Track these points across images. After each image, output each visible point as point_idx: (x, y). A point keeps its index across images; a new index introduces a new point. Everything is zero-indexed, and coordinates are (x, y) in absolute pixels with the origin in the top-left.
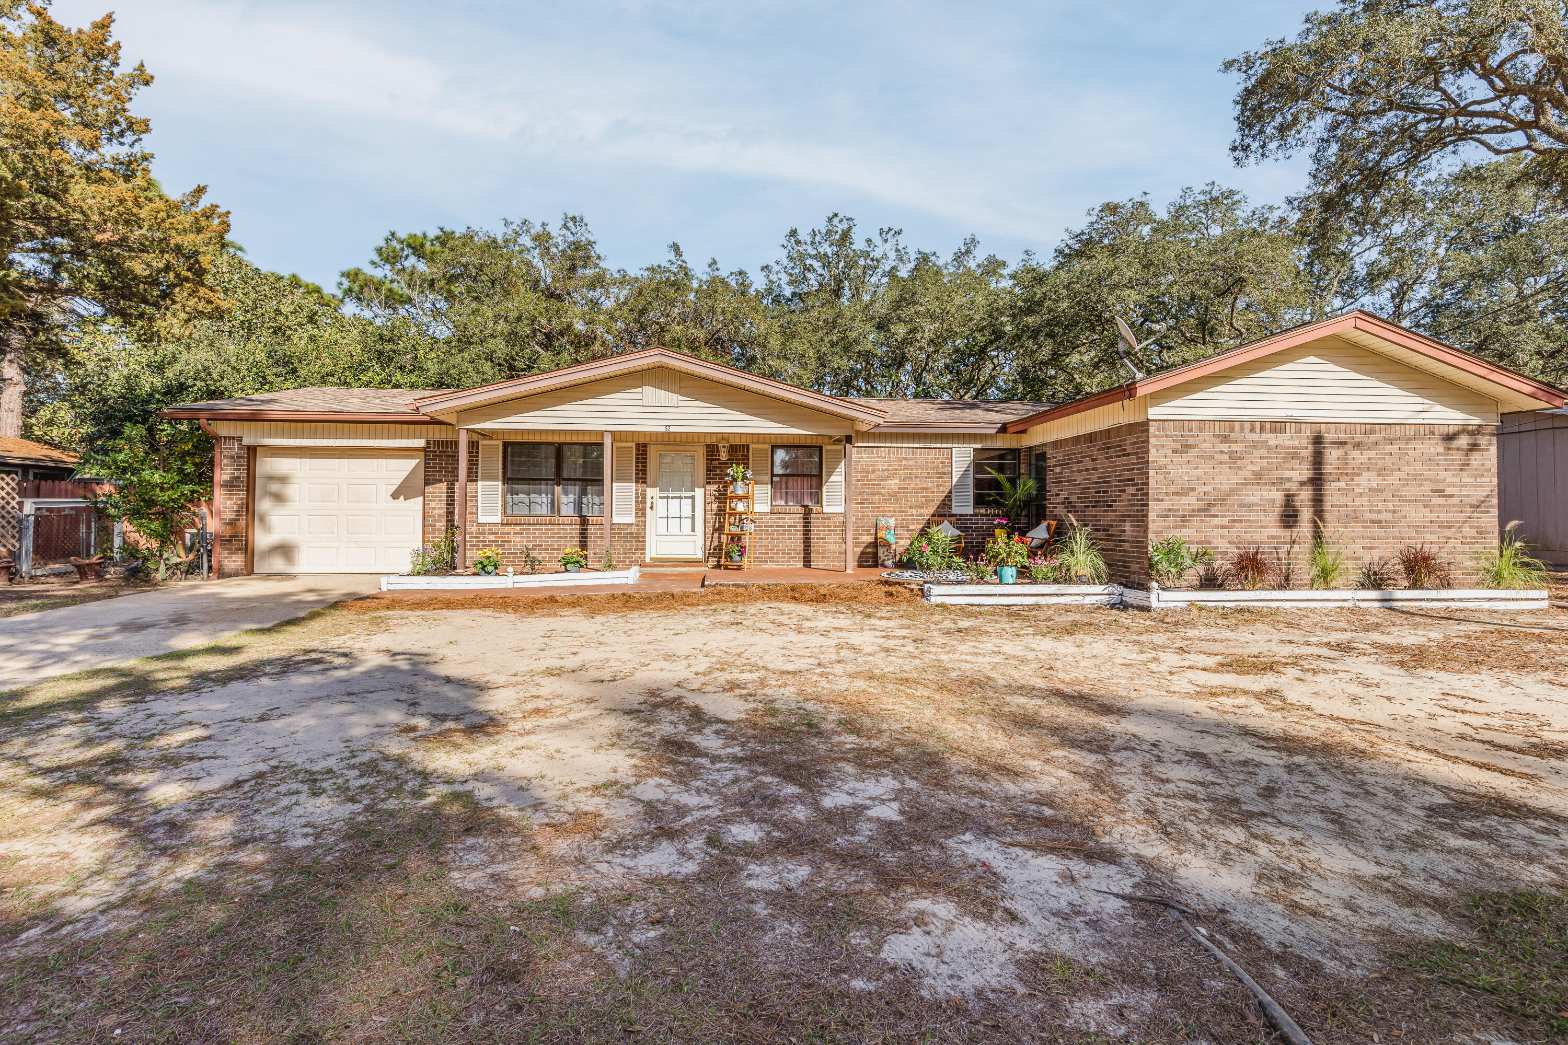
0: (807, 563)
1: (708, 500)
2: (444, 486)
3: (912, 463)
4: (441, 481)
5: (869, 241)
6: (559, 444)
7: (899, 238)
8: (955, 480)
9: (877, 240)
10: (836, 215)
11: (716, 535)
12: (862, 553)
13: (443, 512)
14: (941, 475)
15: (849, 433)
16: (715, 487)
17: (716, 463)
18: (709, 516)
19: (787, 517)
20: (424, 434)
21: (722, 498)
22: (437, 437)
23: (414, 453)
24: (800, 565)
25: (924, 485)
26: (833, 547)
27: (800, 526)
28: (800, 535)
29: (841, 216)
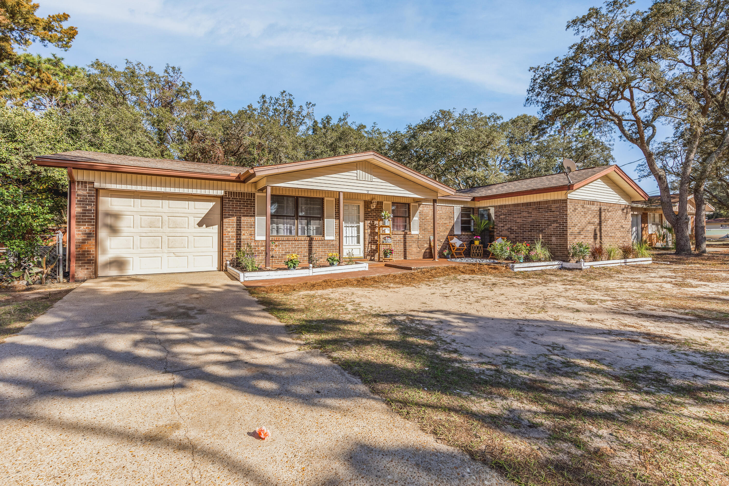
0: (405, 258)
1: (366, 228)
2: (235, 218)
3: (441, 212)
4: (233, 216)
5: (301, 107)
6: (297, 197)
7: (314, 108)
8: (455, 220)
9: (305, 107)
10: (284, 92)
11: (370, 245)
12: (425, 252)
13: (234, 234)
14: (450, 218)
15: (435, 198)
16: (369, 222)
17: (369, 210)
18: (367, 236)
19: (398, 236)
20: (223, 187)
21: (373, 227)
22: (231, 190)
23: (212, 198)
24: (403, 259)
25: (445, 222)
26: (414, 250)
27: (402, 240)
28: (402, 244)
29: (287, 93)
